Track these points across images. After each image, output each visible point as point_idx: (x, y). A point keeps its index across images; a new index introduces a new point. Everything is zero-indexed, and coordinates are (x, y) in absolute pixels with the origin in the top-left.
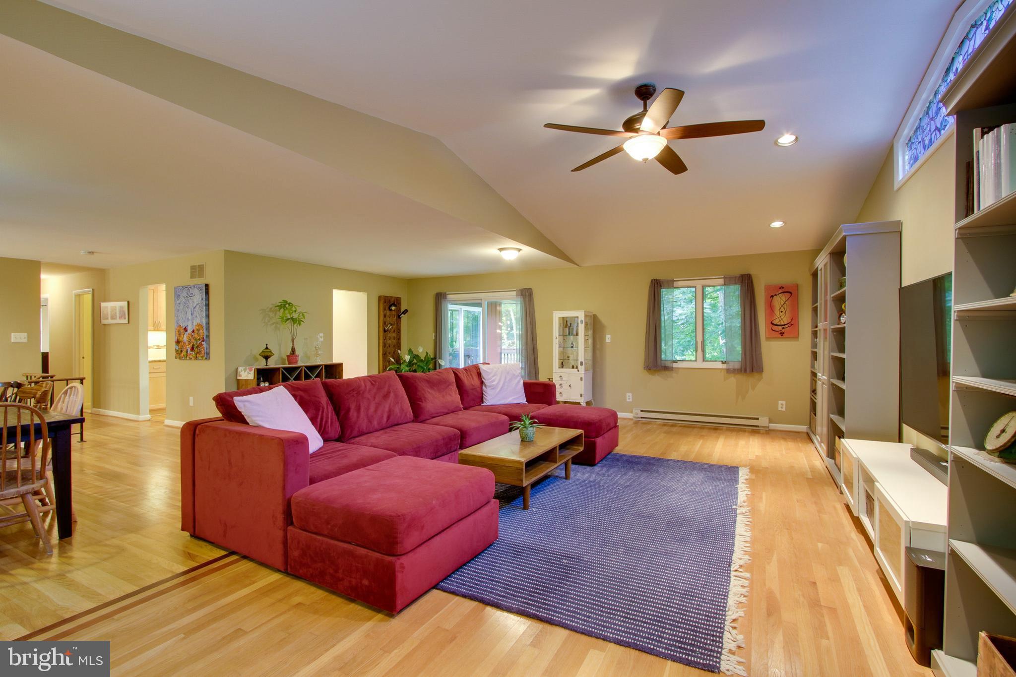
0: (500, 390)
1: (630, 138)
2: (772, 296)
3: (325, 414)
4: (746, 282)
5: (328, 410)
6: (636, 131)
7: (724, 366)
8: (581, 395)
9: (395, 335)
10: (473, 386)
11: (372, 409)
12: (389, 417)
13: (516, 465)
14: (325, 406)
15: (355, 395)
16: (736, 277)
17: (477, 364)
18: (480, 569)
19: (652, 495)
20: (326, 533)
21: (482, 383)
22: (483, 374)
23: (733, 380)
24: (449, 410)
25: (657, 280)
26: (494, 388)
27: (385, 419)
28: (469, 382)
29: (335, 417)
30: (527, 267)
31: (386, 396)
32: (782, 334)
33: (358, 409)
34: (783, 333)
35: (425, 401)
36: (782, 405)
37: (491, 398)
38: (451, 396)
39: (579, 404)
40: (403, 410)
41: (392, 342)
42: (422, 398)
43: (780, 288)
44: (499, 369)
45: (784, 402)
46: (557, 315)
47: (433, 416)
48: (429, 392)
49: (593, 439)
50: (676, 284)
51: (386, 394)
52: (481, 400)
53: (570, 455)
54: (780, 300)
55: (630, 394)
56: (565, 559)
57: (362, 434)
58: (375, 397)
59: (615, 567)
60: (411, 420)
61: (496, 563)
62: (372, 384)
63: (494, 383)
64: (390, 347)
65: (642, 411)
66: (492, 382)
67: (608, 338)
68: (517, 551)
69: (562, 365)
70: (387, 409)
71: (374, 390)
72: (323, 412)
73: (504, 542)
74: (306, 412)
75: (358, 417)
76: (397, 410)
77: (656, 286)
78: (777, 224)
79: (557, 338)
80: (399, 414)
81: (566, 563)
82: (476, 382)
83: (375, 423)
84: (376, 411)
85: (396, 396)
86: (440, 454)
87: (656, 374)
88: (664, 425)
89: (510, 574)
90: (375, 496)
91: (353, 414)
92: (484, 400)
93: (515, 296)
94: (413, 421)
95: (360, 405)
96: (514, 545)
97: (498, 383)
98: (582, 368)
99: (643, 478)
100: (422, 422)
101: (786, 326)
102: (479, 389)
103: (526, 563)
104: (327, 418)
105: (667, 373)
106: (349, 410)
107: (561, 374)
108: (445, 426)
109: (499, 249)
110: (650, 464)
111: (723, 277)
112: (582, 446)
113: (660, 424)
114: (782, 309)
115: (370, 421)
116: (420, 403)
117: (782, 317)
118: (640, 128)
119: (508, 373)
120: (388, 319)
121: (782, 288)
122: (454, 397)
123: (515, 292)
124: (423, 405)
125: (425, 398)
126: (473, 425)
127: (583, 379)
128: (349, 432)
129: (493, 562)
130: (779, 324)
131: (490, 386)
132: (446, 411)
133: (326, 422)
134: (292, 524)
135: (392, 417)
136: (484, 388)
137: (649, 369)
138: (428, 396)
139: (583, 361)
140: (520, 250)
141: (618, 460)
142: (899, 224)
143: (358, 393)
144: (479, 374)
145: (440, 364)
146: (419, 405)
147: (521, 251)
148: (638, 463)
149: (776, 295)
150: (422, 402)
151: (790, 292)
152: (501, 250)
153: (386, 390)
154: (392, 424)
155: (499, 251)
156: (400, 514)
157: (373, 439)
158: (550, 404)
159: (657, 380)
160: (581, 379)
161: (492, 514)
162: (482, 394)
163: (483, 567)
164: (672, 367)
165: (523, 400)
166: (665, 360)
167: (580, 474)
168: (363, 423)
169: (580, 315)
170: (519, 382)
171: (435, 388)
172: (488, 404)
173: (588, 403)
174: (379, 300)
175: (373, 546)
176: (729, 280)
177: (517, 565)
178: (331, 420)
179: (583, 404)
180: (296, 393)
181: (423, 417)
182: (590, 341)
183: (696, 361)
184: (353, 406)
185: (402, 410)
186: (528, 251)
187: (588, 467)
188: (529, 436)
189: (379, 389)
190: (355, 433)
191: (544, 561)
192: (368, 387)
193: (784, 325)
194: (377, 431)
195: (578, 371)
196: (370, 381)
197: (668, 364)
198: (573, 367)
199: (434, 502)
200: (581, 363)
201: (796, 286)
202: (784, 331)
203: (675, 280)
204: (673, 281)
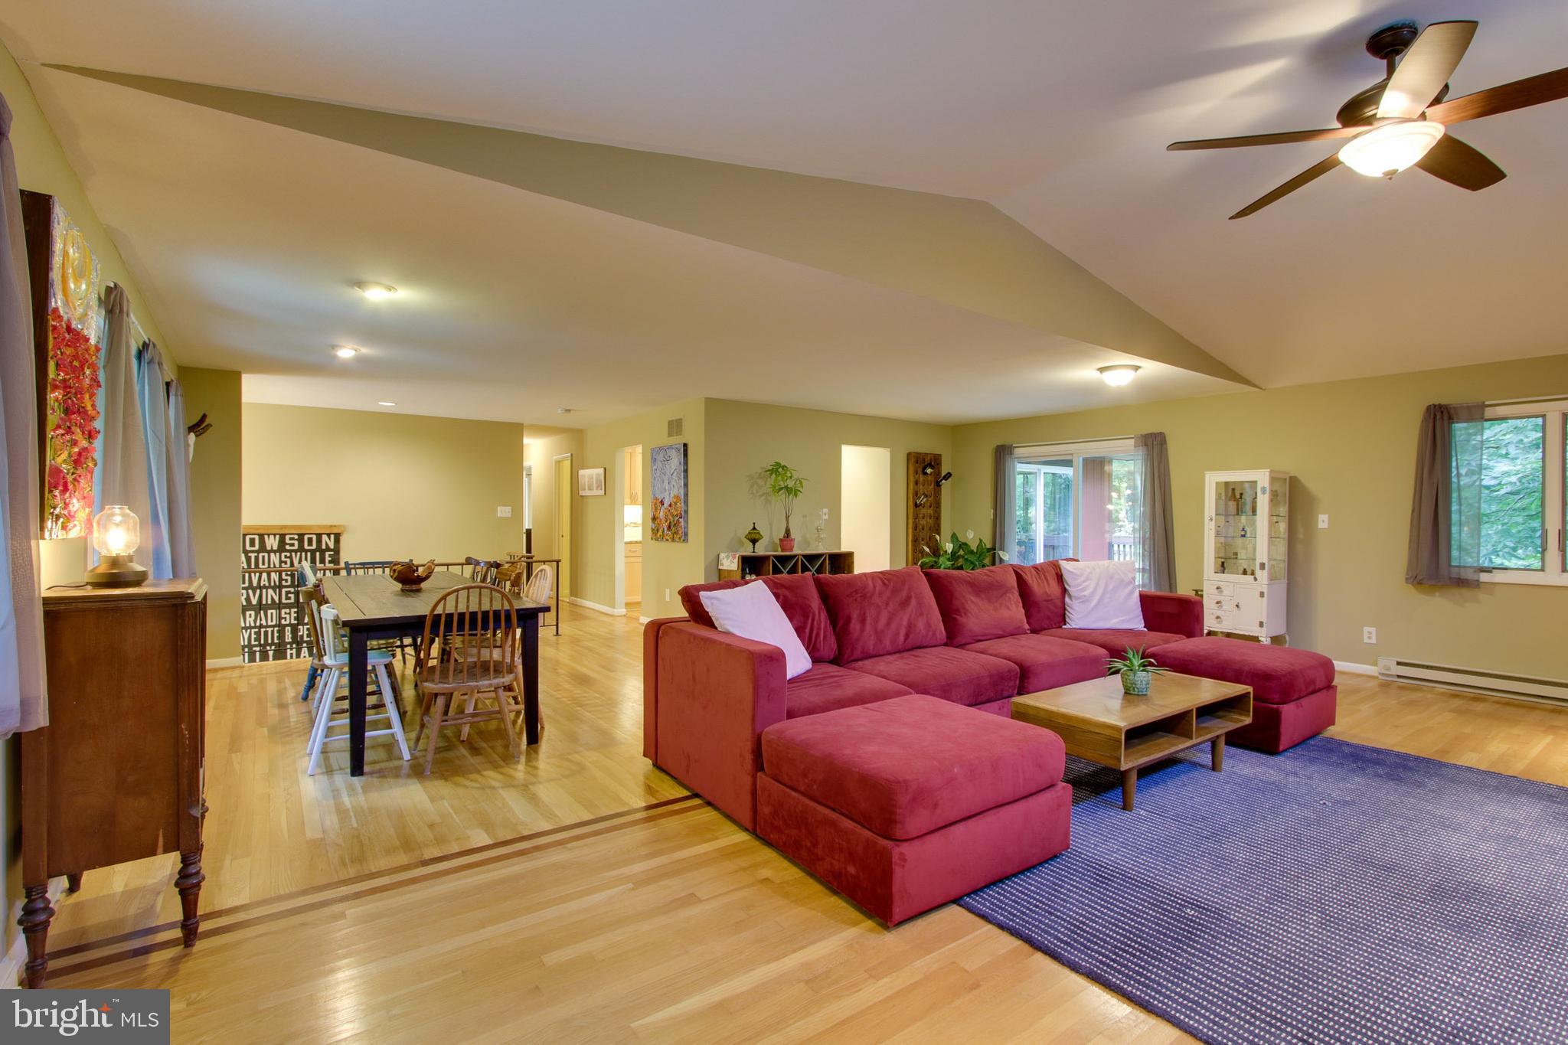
0: (1096, 606)
1: (1355, 137)
3: (815, 623)
5: (822, 619)
6: (1369, 121)
8: (1261, 624)
9: (932, 513)
10: (1048, 595)
11: (883, 621)
12: (907, 636)
13: (1108, 732)
14: (817, 613)
15: (859, 599)
17: (1057, 561)
18: (1032, 891)
19: (1401, 829)
20: (802, 788)
21: (1064, 591)
22: (1066, 576)
24: (1004, 631)
25: (1440, 406)
26: (1085, 600)
27: (902, 638)
28: (1042, 588)
29: (830, 628)
30: (1150, 397)
31: (905, 603)
33: (863, 621)
35: (965, 614)
37: (1079, 617)
38: (1008, 608)
39: (1256, 639)
40: (930, 627)
41: (927, 523)
42: (962, 610)
44: (1094, 569)
46: (1213, 479)
47: (979, 638)
48: (972, 602)
49: (1275, 706)
50: (1491, 413)
51: (906, 601)
52: (1063, 620)
53: (1222, 728)
55: (1373, 630)
56: (1192, 909)
57: (867, 656)
58: (887, 604)
59: (1294, 945)
60: (943, 642)
61: (1062, 887)
62: (884, 584)
63: (1086, 593)
64: (923, 530)
65: (1399, 663)
66: (1084, 589)
67: (1323, 521)
68: (1101, 876)
69: (1223, 568)
70: (905, 623)
71: (888, 593)
72: (813, 620)
73: (1080, 857)
74: (791, 619)
75: (862, 631)
76: (921, 625)
79: (1211, 519)
80: (923, 632)
81: (1193, 916)
82: (1054, 589)
83: (887, 642)
84: (888, 624)
85: (920, 605)
86: (983, 698)
87: (1437, 594)
88: (1455, 696)
89: (1084, 910)
90: (872, 748)
91: (855, 625)
92: (1067, 620)
93: (1133, 448)
94: (946, 645)
95: (864, 614)
96: (1097, 864)
97: (1095, 589)
98: (1263, 576)
99: (1387, 793)
100: (961, 646)
102: (1059, 604)
103: (1114, 899)
104: (819, 629)
105: (1465, 592)
106: (849, 620)
107: (1220, 584)
108: (995, 656)
109: (1098, 369)
110: (1405, 767)
112: (1249, 715)
113: (1443, 694)
115: (879, 640)
116: (958, 617)
118: (1376, 114)
119: (1111, 577)
120: (921, 488)
122: (1016, 612)
123: (1133, 440)
124: (963, 620)
125: (964, 608)
126: (1043, 658)
127: (1266, 595)
128: (848, 652)
129: (1056, 884)
131: (1077, 598)
132: (1001, 633)
133: (818, 635)
134: (762, 769)
135: (911, 636)
136: (1067, 599)
137: (1420, 583)
138: (970, 607)
139: (1265, 561)
140: (1137, 368)
141: (1331, 750)
143: (864, 597)
144: (1060, 578)
145: (1001, 559)
146: (955, 619)
147: (1140, 371)
148: (1377, 763)
150: (961, 616)
152: (1102, 370)
153: (904, 594)
154: (912, 646)
156: (901, 779)
157: (884, 665)
158: (1190, 634)
159: (1438, 606)
160: (1262, 594)
161: (1059, 806)
162: (1065, 609)
163: (1038, 888)
164: (1480, 580)
165: (1139, 625)
166: (1459, 567)
167: (1243, 765)
168: (869, 641)
169: (1262, 478)
170: (1132, 592)
171: (983, 596)
172: (1074, 626)
173: (1276, 640)
174: (908, 459)
175: (864, 821)
177: (1099, 898)
178: (825, 632)
179: (1265, 640)
180: (779, 591)
181: (960, 639)
182: (1283, 526)
184: (855, 615)
185: (928, 625)
186: (1152, 369)
187: (1264, 756)
188: (1138, 686)
189: (895, 592)
190: (857, 653)
191: (1149, 903)
192: (877, 589)
194: (889, 653)
195: (1256, 579)
196: (882, 580)
197: (1469, 575)
198: (1245, 572)
199: (956, 770)
200: (1262, 566)
203: (1487, 404)
204: (1483, 406)
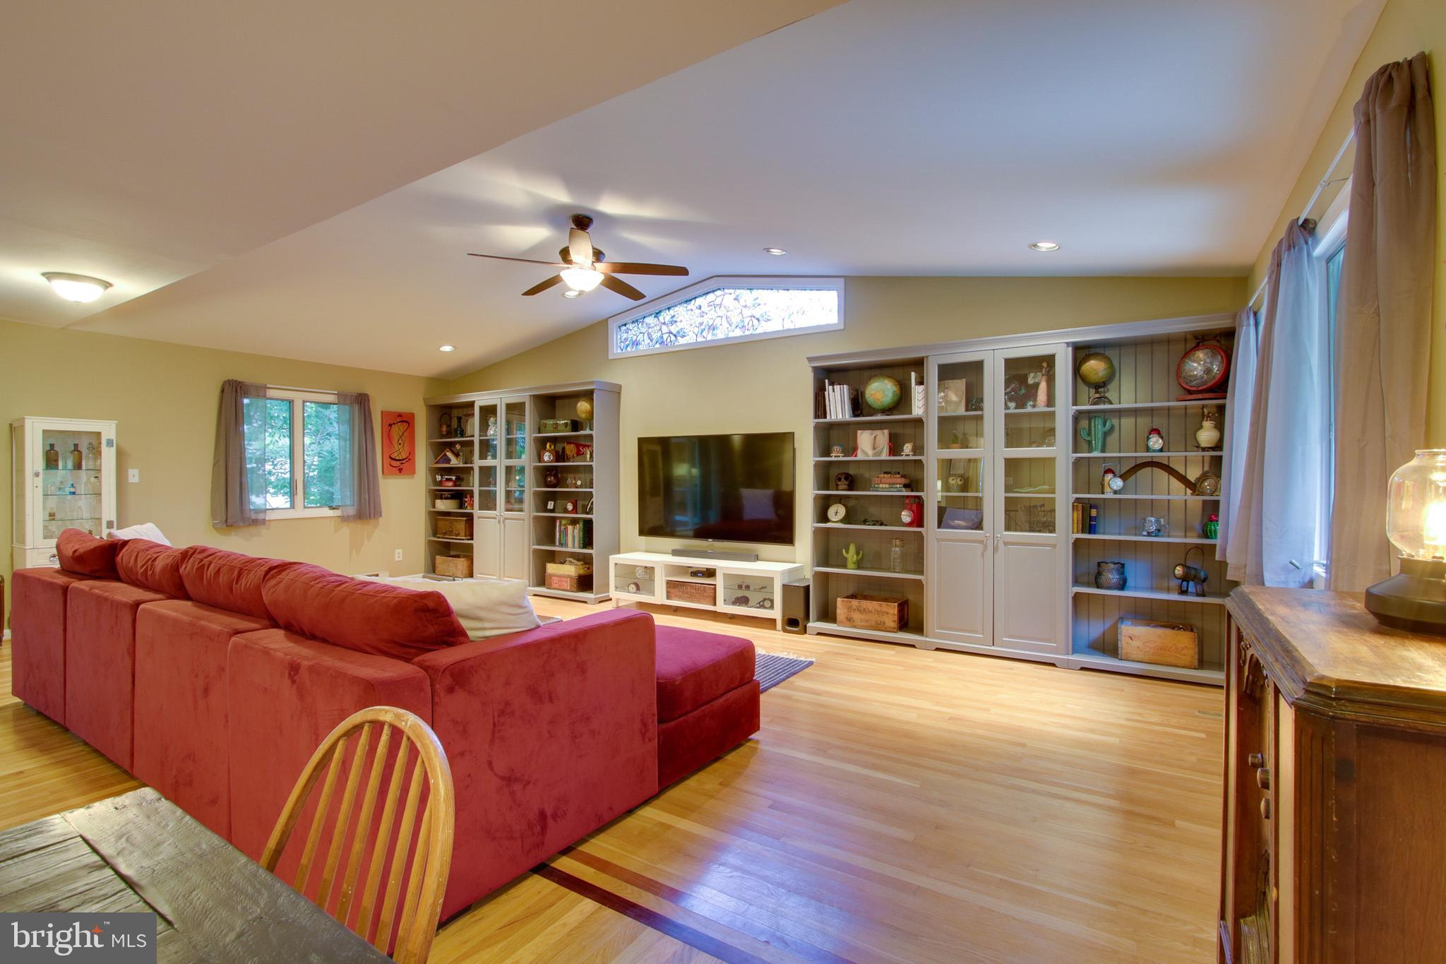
2: (390, 425)
4: (361, 401)
7: (338, 513)
16: (352, 396)
23: (346, 530)
25: (234, 382)
32: (400, 470)
34: (402, 469)
36: (398, 554)
43: (398, 416)
45: (400, 551)
50: (271, 393)
54: (397, 430)
67: (133, 475)
77: (239, 391)
78: (447, 349)
87: (233, 533)
101: (404, 461)
105: (253, 529)
111: (338, 392)
114: (400, 441)
117: (401, 450)
121: (400, 415)
130: (397, 458)
139: (114, 519)
140: (107, 285)
142: (620, 387)
147: (110, 289)
149: (394, 424)
151: (406, 420)
152: (52, 275)
155: (44, 277)
164: (264, 520)
169: (107, 430)
176: (343, 398)
183: (294, 508)
193: (403, 460)
197: (259, 516)
201: (412, 416)
202: (401, 466)
203: (268, 386)
204: (266, 388)
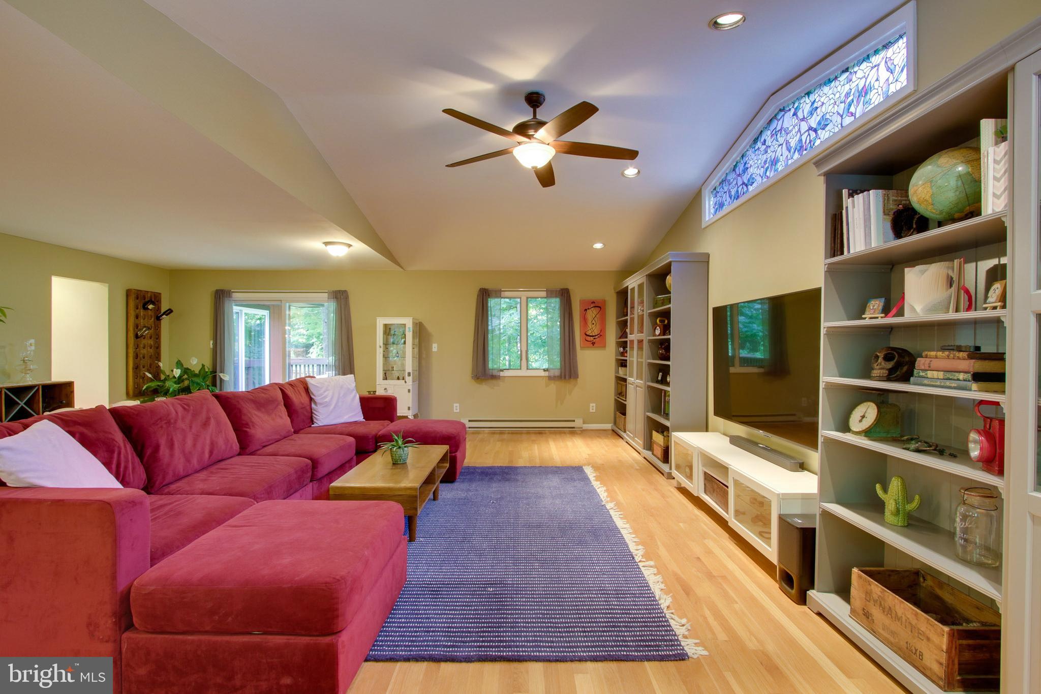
0: (335, 408)
2: (586, 310)
3: (122, 456)
4: (565, 295)
5: (126, 450)
7: (546, 374)
8: (409, 408)
9: (152, 343)
10: (303, 404)
11: (189, 442)
12: (211, 453)
13: (408, 493)
14: (122, 445)
15: (165, 426)
16: (556, 291)
17: (304, 378)
18: (405, 623)
19: (528, 504)
21: (311, 399)
22: (312, 389)
23: (553, 387)
24: (281, 435)
25: (485, 289)
26: (327, 405)
27: (207, 455)
28: (298, 399)
29: (137, 460)
30: (356, 266)
31: (206, 424)
32: (593, 344)
33: (171, 446)
34: (594, 343)
35: (253, 426)
36: (593, 407)
37: (324, 417)
38: (281, 417)
39: (406, 417)
40: (228, 441)
41: (148, 351)
42: (250, 424)
43: (592, 303)
44: (330, 382)
45: (594, 405)
46: (381, 322)
47: (264, 444)
48: (257, 416)
49: (454, 454)
50: (503, 294)
51: (206, 422)
52: (312, 422)
53: (442, 473)
54: (592, 314)
55: (458, 405)
56: (490, 587)
57: (180, 479)
58: (191, 427)
59: (542, 584)
60: (237, 453)
61: (419, 610)
62: (184, 408)
63: (327, 400)
64: (144, 358)
65: (470, 421)
66: (325, 397)
67: (435, 347)
69: (385, 378)
70: (208, 442)
71: (189, 417)
72: (119, 454)
74: (95, 454)
75: (172, 456)
76: (221, 442)
77: (485, 294)
78: (598, 246)
79: (381, 347)
80: (223, 447)
81: (495, 591)
82: (305, 399)
83: (195, 461)
84: (194, 445)
85: (218, 423)
86: (292, 491)
87: (484, 383)
88: (494, 433)
89: (442, 618)
91: (164, 452)
92: (315, 420)
93: (327, 299)
94: (239, 454)
95: (172, 439)
96: (425, 584)
97: (332, 398)
98: (409, 380)
99: (508, 488)
100: (252, 454)
101: (597, 337)
102: (308, 408)
103: (452, 602)
104: (127, 461)
105: (494, 382)
106: (157, 448)
107: (386, 387)
108: (288, 455)
109: (324, 243)
110: (507, 474)
111: (545, 290)
113: (489, 433)
114: (593, 321)
115: (188, 460)
116: (248, 430)
117: (594, 329)
118: (534, 135)
119: (342, 387)
120: (142, 321)
121: (593, 302)
122: (282, 420)
123: (327, 294)
124: (252, 431)
125: (253, 422)
126: (323, 451)
127: (411, 391)
128: (160, 478)
130: (591, 334)
131: (321, 404)
132: (279, 437)
133: (126, 468)
134: (130, 626)
135: (215, 452)
136: (313, 406)
137: (478, 379)
138: (255, 419)
139: (411, 371)
140: (350, 246)
141: (473, 473)
142: (708, 255)
143: (169, 423)
144: (307, 390)
145: (221, 379)
146: (246, 431)
147: (351, 248)
148: (495, 474)
149: (589, 309)
150: (250, 429)
151: (599, 306)
152: (326, 244)
153: (204, 415)
154: (215, 461)
155: (324, 245)
157: (199, 481)
158: (392, 420)
159: (485, 389)
160: (409, 391)
162: (312, 413)
163: (406, 618)
164: (499, 376)
165: (360, 418)
166: (492, 369)
167: (447, 493)
168: (179, 463)
169: (408, 322)
170: (355, 396)
171: (263, 410)
172: (321, 424)
173: (415, 416)
174: (127, 296)
175: (291, 627)
176: (550, 294)
177: (445, 606)
178: (133, 463)
179: (411, 417)
180: (71, 429)
181: (252, 448)
182: (416, 350)
183: (521, 369)
184: (163, 442)
185: (227, 441)
186: (359, 247)
187: (449, 485)
189: (195, 415)
190: (169, 478)
191: (469, 594)
192: (180, 414)
193: (595, 336)
194: (197, 471)
195: (406, 382)
196: (181, 405)
197: (495, 373)
198: (398, 378)
200: (409, 374)
201: (604, 302)
202: (595, 341)
203: (502, 290)
204: (501, 291)
